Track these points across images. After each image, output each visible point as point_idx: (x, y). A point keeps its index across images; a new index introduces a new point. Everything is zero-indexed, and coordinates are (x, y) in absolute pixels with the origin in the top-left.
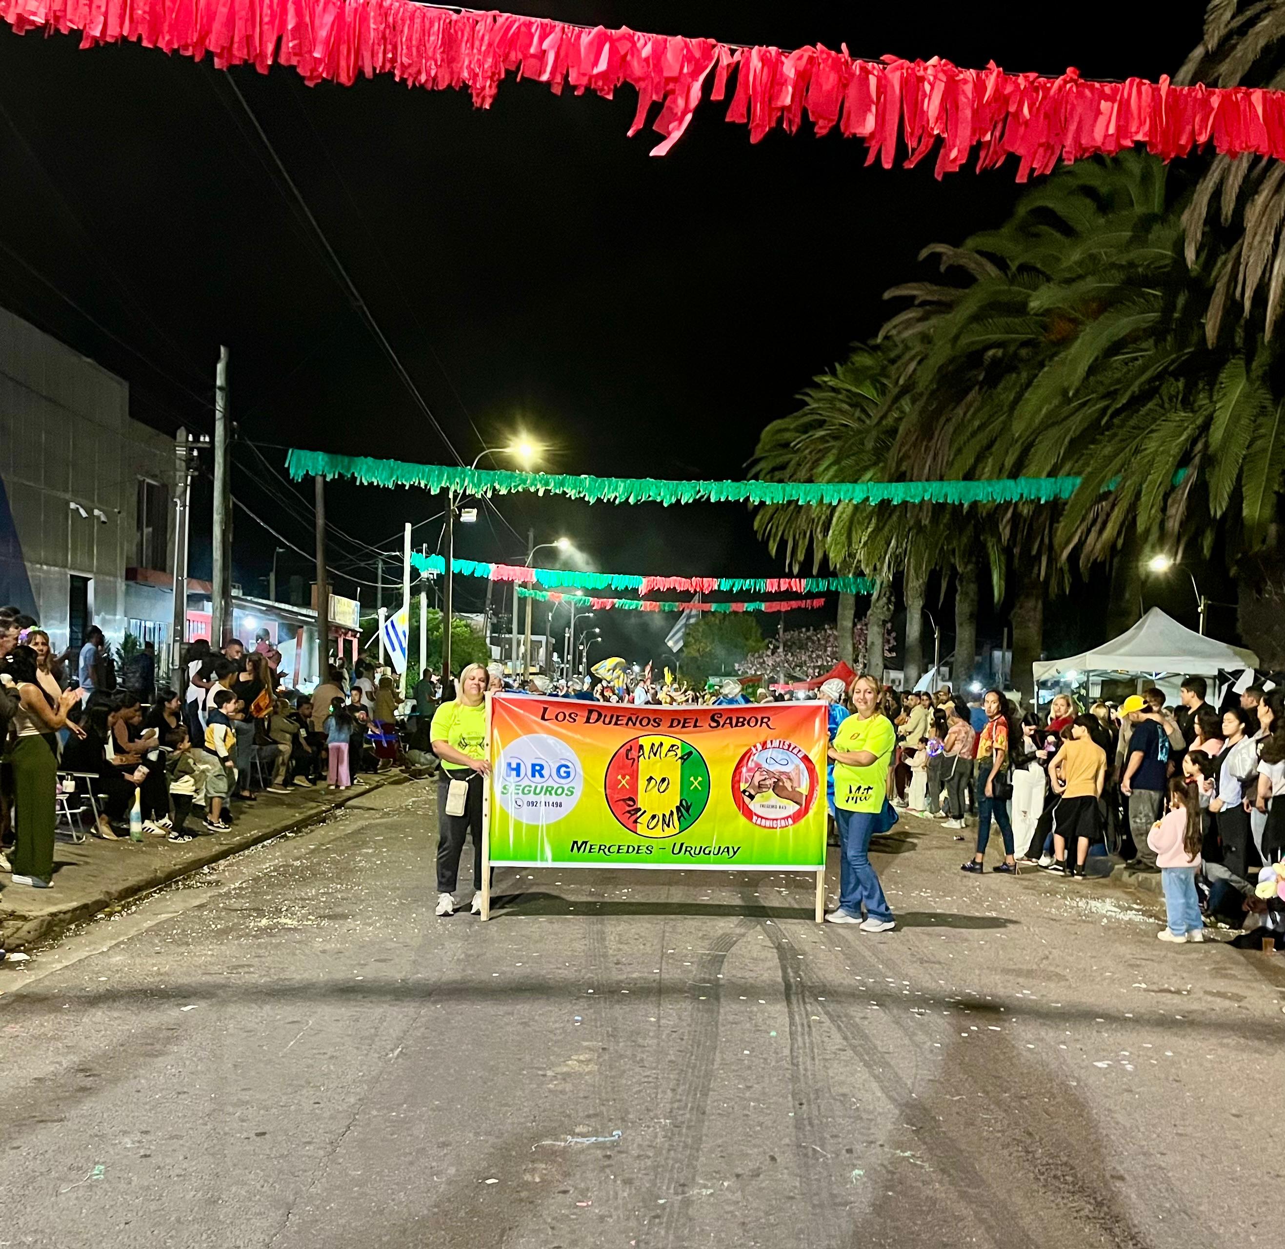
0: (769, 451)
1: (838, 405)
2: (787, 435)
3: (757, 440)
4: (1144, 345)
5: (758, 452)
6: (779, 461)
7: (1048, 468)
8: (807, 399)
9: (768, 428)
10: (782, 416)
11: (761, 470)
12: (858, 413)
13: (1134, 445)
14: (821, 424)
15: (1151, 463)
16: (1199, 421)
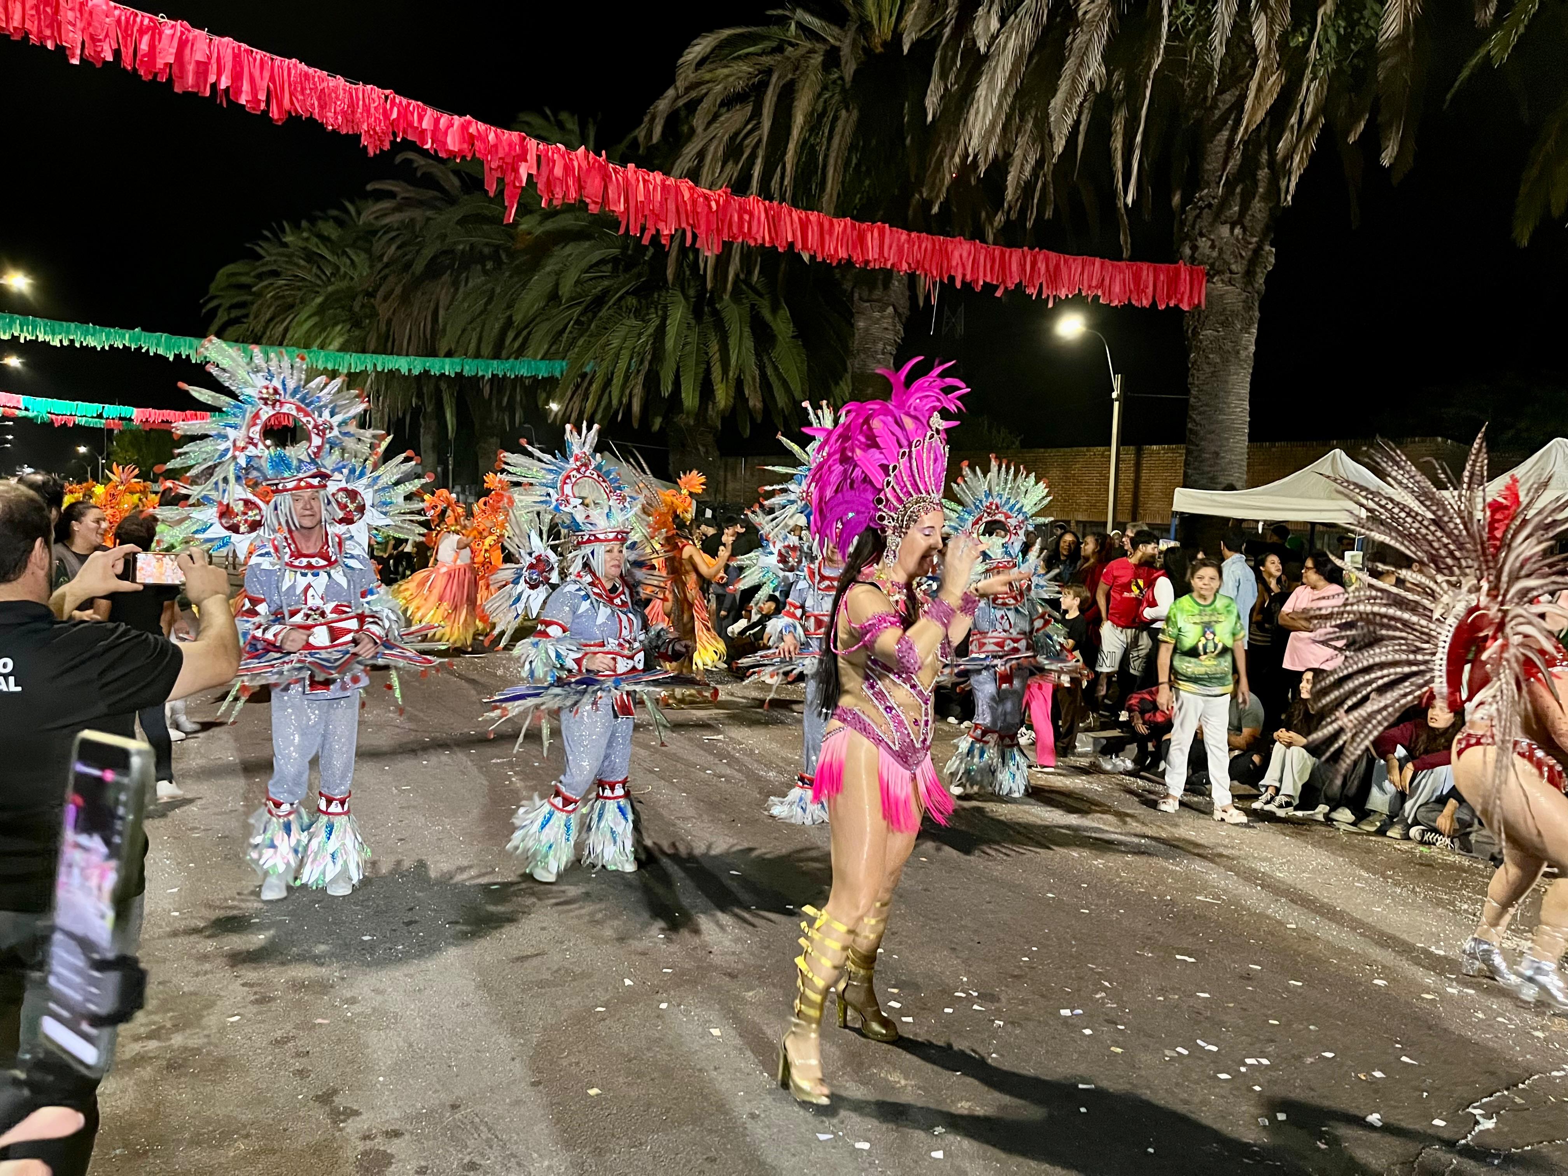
0: (222, 290)
1: (296, 259)
2: (244, 280)
3: (212, 278)
4: (604, 268)
5: (213, 289)
6: (235, 300)
7: (542, 352)
8: (258, 249)
9: (221, 271)
10: (233, 261)
11: (219, 306)
12: (314, 270)
13: (603, 340)
14: (275, 274)
15: (617, 356)
16: (651, 330)
